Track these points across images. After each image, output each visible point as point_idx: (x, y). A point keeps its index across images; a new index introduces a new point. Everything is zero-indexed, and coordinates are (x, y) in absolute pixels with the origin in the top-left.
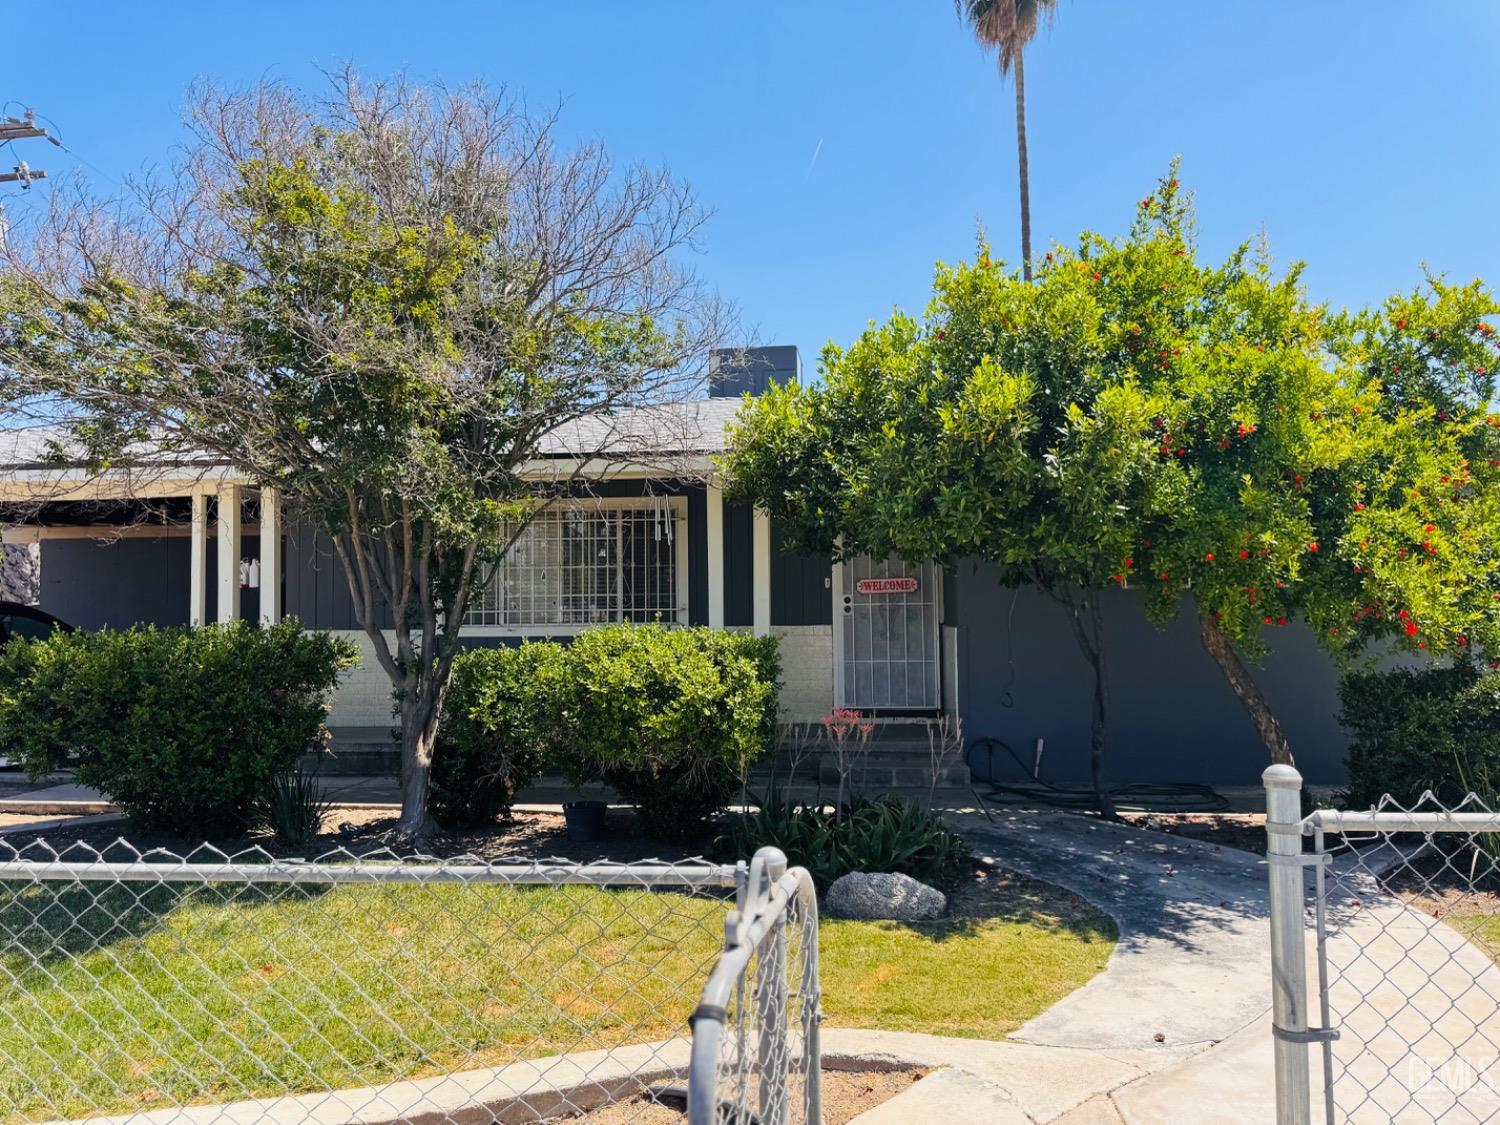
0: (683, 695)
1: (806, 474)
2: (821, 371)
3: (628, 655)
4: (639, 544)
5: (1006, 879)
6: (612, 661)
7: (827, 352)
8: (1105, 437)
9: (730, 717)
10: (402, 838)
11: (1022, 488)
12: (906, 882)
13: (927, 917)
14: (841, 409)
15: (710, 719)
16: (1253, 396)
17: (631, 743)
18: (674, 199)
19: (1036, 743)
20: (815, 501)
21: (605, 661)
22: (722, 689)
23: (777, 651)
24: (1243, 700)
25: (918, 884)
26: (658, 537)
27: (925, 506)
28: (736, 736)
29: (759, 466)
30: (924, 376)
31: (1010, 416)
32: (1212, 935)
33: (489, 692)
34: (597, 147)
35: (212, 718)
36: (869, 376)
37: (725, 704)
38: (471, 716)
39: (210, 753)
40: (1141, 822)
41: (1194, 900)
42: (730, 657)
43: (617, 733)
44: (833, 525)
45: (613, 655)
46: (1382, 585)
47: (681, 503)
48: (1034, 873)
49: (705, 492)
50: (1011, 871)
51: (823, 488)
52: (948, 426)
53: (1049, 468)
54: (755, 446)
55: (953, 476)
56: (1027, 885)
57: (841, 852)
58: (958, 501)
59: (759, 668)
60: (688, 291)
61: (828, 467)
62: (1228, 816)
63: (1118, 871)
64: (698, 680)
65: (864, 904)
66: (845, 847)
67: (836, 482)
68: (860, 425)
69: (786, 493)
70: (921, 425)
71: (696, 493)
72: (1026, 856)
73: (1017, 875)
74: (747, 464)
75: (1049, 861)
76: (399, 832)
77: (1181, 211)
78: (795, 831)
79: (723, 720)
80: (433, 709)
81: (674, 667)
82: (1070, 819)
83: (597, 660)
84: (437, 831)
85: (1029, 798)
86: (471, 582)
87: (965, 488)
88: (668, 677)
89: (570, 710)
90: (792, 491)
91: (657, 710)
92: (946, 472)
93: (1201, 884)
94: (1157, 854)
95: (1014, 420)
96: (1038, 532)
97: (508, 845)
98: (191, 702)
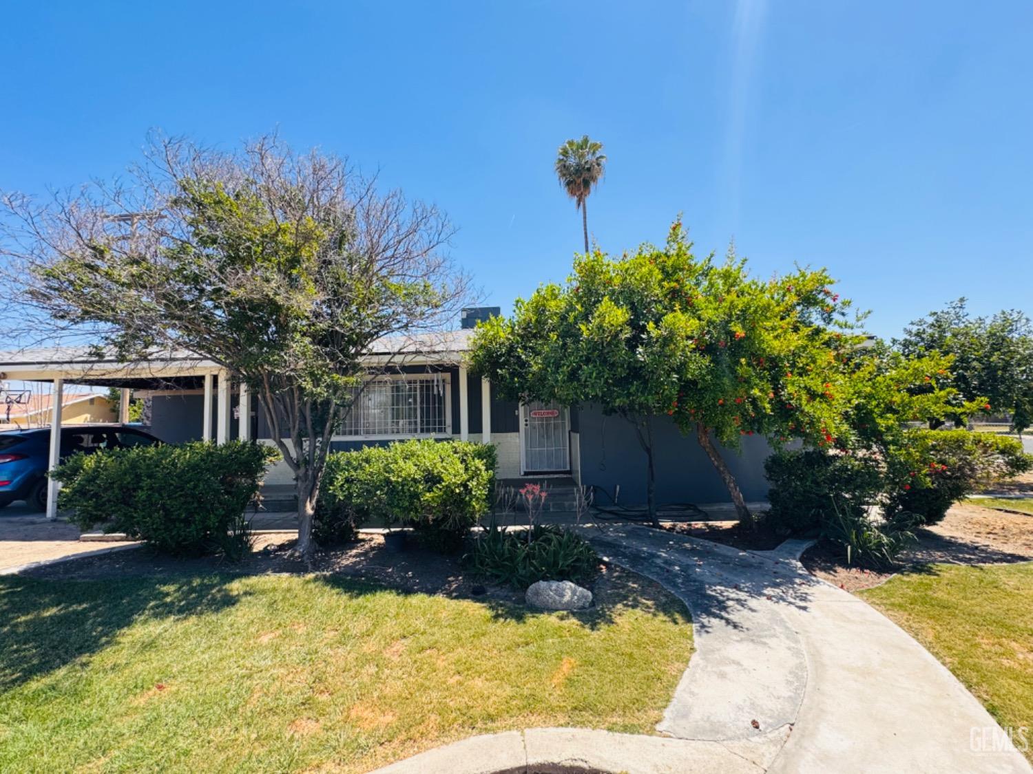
0: (443, 481)
1: (508, 361)
2: (514, 311)
3: (414, 459)
4: (428, 395)
5: (617, 571)
6: (405, 462)
7: (518, 302)
8: (668, 340)
9: (470, 493)
10: (297, 554)
11: (622, 366)
12: (571, 587)
13: (583, 608)
14: (524, 329)
15: (459, 494)
16: (738, 319)
17: (416, 508)
18: (439, 220)
19: (616, 487)
20: (513, 375)
21: (401, 462)
22: (465, 477)
23: (495, 452)
24: (717, 468)
25: (577, 587)
26: (436, 392)
27: (573, 375)
28: (474, 504)
29: (485, 357)
30: (571, 308)
31: (619, 329)
32: (741, 613)
33: (340, 478)
34: (398, 191)
35: (186, 496)
36: (540, 310)
37: (468, 485)
38: (330, 492)
39: (184, 515)
40: (672, 529)
41: (720, 584)
42: (470, 458)
43: (407, 504)
44: (523, 387)
45: (406, 458)
46: (807, 414)
47: (448, 376)
48: (631, 567)
49: (458, 370)
50: (619, 566)
51: (517, 367)
52: (585, 334)
53: (639, 356)
54: (482, 347)
55: (588, 361)
56: (629, 576)
57: (531, 564)
58: (592, 373)
59: (485, 464)
60: (447, 264)
61: (519, 357)
62: (710, 523)
63: (672, 564)
64: (454, 473)
65: (548, 601)
66: (534, 561)
67: (524, 364)
68: (534, 336)
69: (498, 370)
70: (569, 333)
71: (454, 370)
72: (624, 556)
73: (622, 568)
74: (478, 356)
75: (636, 558)
76: (296, 550)
77: (683, 237)
78: (506, 552)
79: (466, 494)
80: (314, 485)
81: (439, 465)
82: (639, 529)
83: (396, 463)
84: (317, 548)
85: (618, 517)
86: (334, 418)
87: (595, 367)
88: (436, 471)
89: (382, 490)
90: (501, 369)
91: (430, 490)
92: (584, 358)
93: (717, 571)
94: (686, 550)
95: (621, 330)
96: (633, 389)
97: (354, 557)
98: (172, 487)
